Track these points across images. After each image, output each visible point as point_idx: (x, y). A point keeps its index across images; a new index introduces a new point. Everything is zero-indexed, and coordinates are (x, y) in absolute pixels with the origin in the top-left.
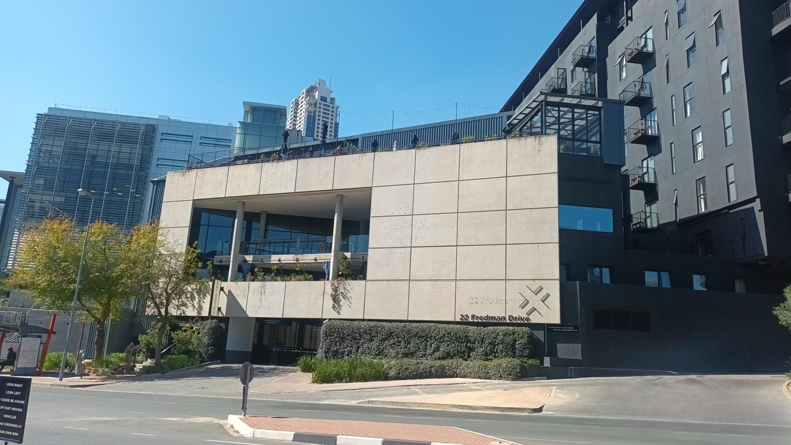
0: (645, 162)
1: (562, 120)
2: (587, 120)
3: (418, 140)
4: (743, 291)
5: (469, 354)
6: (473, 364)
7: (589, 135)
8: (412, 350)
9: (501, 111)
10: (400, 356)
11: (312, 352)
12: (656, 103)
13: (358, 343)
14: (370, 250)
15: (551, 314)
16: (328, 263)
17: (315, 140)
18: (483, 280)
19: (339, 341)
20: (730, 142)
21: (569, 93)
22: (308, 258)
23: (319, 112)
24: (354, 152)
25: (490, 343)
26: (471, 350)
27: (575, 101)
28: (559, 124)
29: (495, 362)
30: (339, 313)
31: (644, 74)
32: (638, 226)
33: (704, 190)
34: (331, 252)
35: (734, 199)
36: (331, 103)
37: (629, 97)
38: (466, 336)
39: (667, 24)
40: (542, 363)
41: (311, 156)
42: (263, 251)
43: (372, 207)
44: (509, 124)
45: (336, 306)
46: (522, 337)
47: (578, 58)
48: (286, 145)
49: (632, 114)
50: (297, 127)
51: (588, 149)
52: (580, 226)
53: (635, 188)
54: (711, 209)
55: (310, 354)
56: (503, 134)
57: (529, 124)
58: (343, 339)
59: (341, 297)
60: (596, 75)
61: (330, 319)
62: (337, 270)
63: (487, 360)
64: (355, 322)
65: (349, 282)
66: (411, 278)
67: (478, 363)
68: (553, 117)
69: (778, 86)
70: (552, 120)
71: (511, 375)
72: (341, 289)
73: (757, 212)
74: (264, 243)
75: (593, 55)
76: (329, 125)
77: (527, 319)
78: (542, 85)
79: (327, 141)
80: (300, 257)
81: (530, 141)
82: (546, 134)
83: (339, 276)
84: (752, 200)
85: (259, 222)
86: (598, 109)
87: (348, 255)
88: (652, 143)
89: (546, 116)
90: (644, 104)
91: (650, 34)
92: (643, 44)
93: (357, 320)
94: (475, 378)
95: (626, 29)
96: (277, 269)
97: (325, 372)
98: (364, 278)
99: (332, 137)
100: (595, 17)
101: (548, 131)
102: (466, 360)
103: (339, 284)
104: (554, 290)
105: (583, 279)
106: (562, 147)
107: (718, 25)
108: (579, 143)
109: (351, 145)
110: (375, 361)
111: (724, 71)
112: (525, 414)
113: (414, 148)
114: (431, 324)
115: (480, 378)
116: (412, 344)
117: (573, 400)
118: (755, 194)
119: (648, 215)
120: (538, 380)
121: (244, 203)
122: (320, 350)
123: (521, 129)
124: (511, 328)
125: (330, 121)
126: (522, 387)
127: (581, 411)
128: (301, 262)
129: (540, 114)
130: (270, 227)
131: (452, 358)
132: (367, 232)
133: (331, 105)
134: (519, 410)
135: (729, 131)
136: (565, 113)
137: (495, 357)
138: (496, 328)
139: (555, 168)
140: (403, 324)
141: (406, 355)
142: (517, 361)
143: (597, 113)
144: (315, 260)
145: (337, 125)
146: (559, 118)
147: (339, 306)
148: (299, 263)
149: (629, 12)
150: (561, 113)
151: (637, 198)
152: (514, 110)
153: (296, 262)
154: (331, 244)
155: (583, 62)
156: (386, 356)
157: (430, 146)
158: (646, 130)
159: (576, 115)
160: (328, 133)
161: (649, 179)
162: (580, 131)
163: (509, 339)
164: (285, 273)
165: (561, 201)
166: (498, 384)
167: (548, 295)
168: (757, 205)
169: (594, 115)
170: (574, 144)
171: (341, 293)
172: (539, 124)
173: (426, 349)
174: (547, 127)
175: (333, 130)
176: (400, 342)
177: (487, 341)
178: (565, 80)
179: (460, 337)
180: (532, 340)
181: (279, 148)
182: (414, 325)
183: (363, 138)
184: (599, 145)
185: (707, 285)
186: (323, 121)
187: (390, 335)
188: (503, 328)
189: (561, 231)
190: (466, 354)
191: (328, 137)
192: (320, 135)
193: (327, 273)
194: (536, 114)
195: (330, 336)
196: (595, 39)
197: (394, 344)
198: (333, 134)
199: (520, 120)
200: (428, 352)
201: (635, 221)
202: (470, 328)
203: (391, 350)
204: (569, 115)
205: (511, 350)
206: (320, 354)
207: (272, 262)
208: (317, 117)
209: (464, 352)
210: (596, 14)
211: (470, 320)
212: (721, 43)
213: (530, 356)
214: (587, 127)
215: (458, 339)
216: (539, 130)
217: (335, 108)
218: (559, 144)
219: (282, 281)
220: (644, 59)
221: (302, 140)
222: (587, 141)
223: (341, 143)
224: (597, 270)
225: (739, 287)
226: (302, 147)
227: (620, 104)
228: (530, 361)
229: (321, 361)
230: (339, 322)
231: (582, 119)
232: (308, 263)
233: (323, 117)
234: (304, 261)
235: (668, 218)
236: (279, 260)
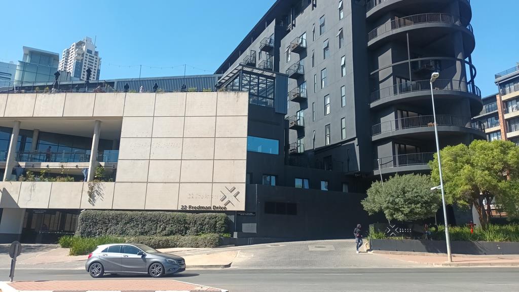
0: (298, 113)
1: (252, 83)
2: (267, 85)
3: (158, 87)
4: (347, 191)
5: (186, 231)
6: (188, 238)
7: (268, 94)
8: (147, 230)
9: (215, 74)
10: (138, 234)
11: (71, 233)
12: (306, 78)
13: (107, 226)
14: (119, 161)
15: (239, 205)
16: (87, 170)
17: (81, 80)
18: (197, 183)
19: (92, 225)
20: (344, 105)
21: (257, 67)
22: (71, 165)
23: (86, 60)
24: (111, 91)
25: (200, 224)
26: (187, 229)
27: (260, 72)
28: (250, 85)
29: (203, 236)
30: (93, 205)
31: (300, 60)
32: (293, 151)
33: (329, 132)
34: (89, 161)
35: (344, 138)
36: (95, 55)
37: (291, 73)
38: (185, 220)
39: (314, 31)
40: (232, 236)
41: (77, 92)
42: (35, 159)
43: (122, 130)
44: (219, 83)
45: (92, 200)
46: (221, 220)
47: (263, 46)
48: (57, 82)
49: (292, 83)
50: (67, 69)
51: (266, 103)
52: (260, 150)
53: (292, 128)
54: (332, 143)
55: (69, 235)
56: (215, 88)
57: (231, 84)
58: (96, 223)
59: (96, 194)
60: (273, 57)
61: (86, 210)
62: (93, 174)
63: (197, 235)
64: (106, 212)
65: (103, 183)
66: (149, 181)
67: (191, 237)
68: (247, 80)
69: (370, 75)
70: (246, 82)
71: (212, 244)
72: (96, 188)
73: (356, 146)
74: (36, 153)
75: (272, 45)
76: (93, 70)
77: (225, 208)
78: (241, 60)
79: (90, 82)
80: (64, 164)
81: (232, 94)
82: (242, 91)
83: (95, 178)
84: (354, 139)
85: (32, 137)
86: (273, 78)
87: (103, 164)
88: (302, 102)
89: (242, 80)
90: (299, 77)
91: (304, 37)
92: (300, 42)
93: (107, 210)
94: (189, 247)
95: (292, 31)
96: (45, 173)
97: (81, 247)
98: (114, 181)
99: (95, 79)
100: (274, 22)
101: (243, 89)
102: (183, 236)
103: (94, 184)
104: (242, 189)
105: (260, 182)
106: (251, 100)
107: (341, 36)
108: (261, 98)
109: (109, 86)
110: (119, 238)
111: (343, 63)
112: (220, 269)
113: (155, 92)
114: (161, 212)
115: (192, 247)
116: (147, 225)
117: (249, 259)
118: (355, 136)
119: (299, 145)
120: (229, 246)
121: (20, 122)
122: (77, 232)
123: (227, 86)
124: (214, 214)
125: (94, 68)
126: (219, 252)
127: (255, 265)
128: (65, 168)
129: (238, 78)
130: (41, 142)
131: (174, 235)
132: (118, 148)
133: (95, 57)
134: (216, 266)
135: (344, 98)
136: (254, 79)
137: (203, 233)
138: (204, 214)
139: (246, 113)
140: (141, 212)
141: (142, 234)
142: (217, 235)
143: (273, 81)
144: (77, 166)
145: (99, 71)
146: (250, 81)
147: (94, 200)
148: (64, 169)
149: (294, 21)
150: (252, 79)
151: (293, 134)
152: (223, 73)
153: (61, 168)
154: (90, 156)
155: (266, 48)
156: (127, 234)
157: (166, 92)
158: (300, 94)
159: (260, 81)
160: (92, 76)
161: (300, 123)
162: (262, 91)
163: (212, 221)
164: (52, 175)
165: (248, 135)
166: (204, 250)
167: (238, 193)
168: (356, 142)
169: (271, 82)
170: (258, 99)
171: (96, 190)
172: (238, 84)
173: (157, 229)
174: (243, 87)
175: (96, 74)
176: (138, 225)
177: (198, 223)
178: (255, 58)
179: (180, 221)
180: (227, 221)
181: (51, 84)
182: (149, 213)
183: (118, 82)
184: (273, 101)
185: (328, 187)
186: (88, 67)
187: (131, 220)
188: (209, 214)
189: (248, 152)
190: (183, 232)
191: (92, 79)
192: (85, 77)
193: (85, 176)
194: (236, 78)
195: (86, 221)
196: (274, 35)
197: (134, 226)
198: (95, 77)
199: (227, 81)
200: (158, 231)
201: (291, 148)
202: (188, 214)
203: (131, 231)
204: (256, 81)
205: (213, 228)
206: (77, 234)
207: (41, 167)
208: (84, 64)
209: (183, 230)
210: (275, 20)
211: (188, 209)
212: (342, 47)
213: (225, 232)
214: (267, 89)
215: (179, 221)
216: (238, 88)
217: (98, 59)
218: (249, 98)
219: (49, 181)
220: (301, 51)
221: (70, 79)
222: (266, 98)
223: (101, 84)
224: (268, 178)
225: (345, 189)
226: (70, 85)
227: (286, 76)
228: (225, 235)
229: (77, 240)
230: (93, 211)
231: (264, 84)
232: (71, 169)
233: (88, 64)
234: (67, 168)
235: (309, 147)
236: (48, 166)
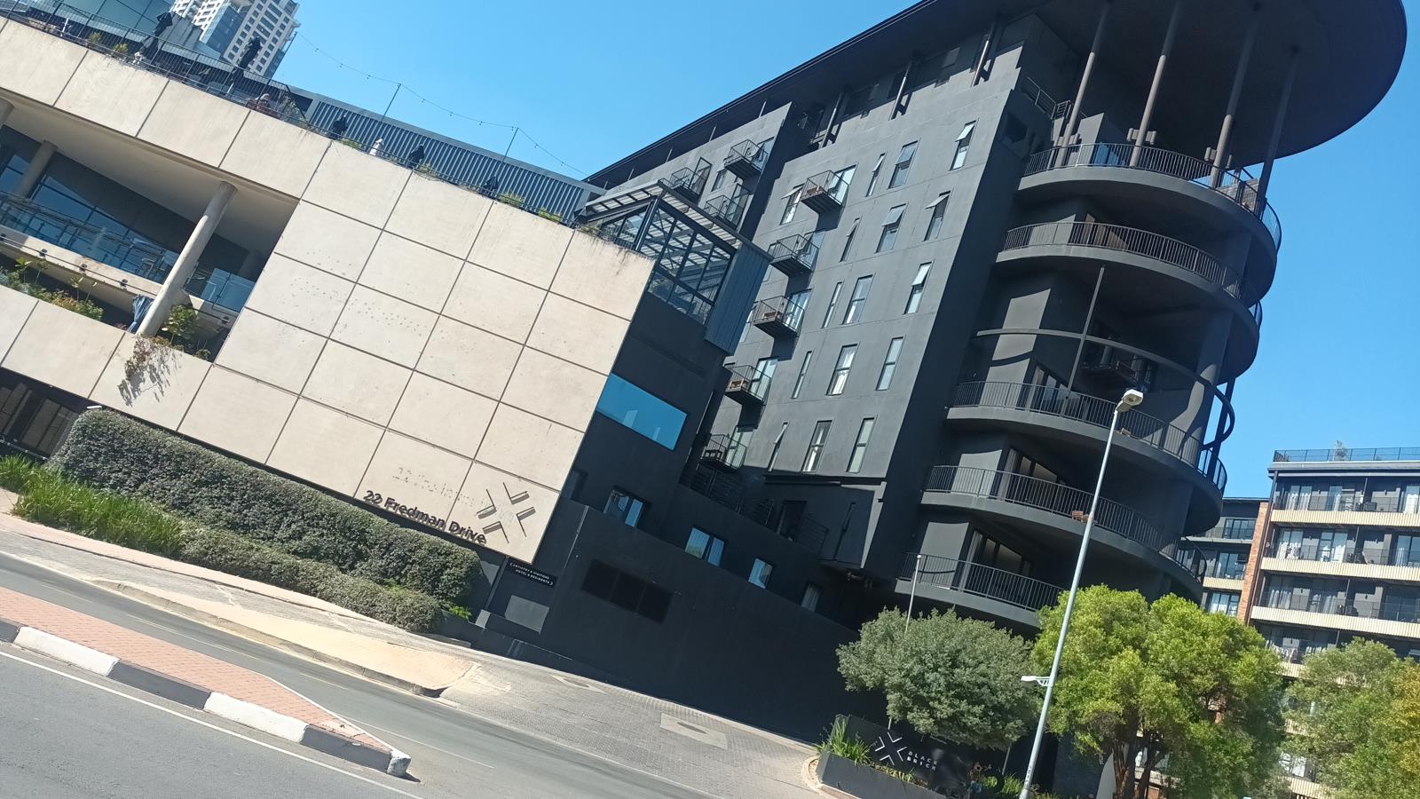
0: (763, 363)
1: (672, 242)
2: (708, 261)
3: (423, 157)
4: (812, 608)
5: (355, 562)
6: (354, 582)
7: (703, 284)
8: (250, 520)
9: (585, 180)
10: (221, 523)
11: (38, 455)
12: (814, 281)
13: (145, 472)
14: (244, 311)
15: (523, 543)
16: (148, 301)
17: (222, 59)
18: (434, 446)
19: (105, 453)
20: (884, 386)
21: (701, 205)
22: (109, 275)
23: (256, 14)
24: (292, 120)
25: (399, 557)
26: (360, 556)
27: (704, 222)
28: (666, 246)
29: (395, 591)
30: (129, 402)
31: (818, 230)
32: (713, 455)
33: (822, 441)
34: (162, 282)
35: (855, 468)
36: (286, 9)
37: (782, 254)
38: (363, 531)
39: (876, 173)
40: (473, 618)
41: (201, 87)
42: (14, 219)
43: (285, 234)
44: (589, 208)
45: (129, 386)
46: (459, 566)
47: (736, 158)
48: (156, 41)
49: (774, 283)
50: (196, 17)
51: (691, 306)
52: (628, 421)
53: (733, 395)
54: (820, 472)
55: (31, 457)
56: (573, 219)
57: (619, 223)
58: (116, 454)
59: (146, 375)
60: (751, 197)
61: (104, 407)
62: (160, 320)
63: (381, 583)
64: (156, 432)
65: (177, 352)
66: (304, 394)
67: (363, 583)
68: (662, 230)
69: (974, 336)
70: (657, 234)
71: (412, 621)
72: (154, 360)
73: (875, 501)
74: (22, 207)
75: (760, 165)
76: (265, 47)
77: (481, 538)
78: (666, 171)
79: (246, 75)
80: (91, 264)
81: (610, 251)
82: (639, 251)
83: (160, 333)
84: (877, 481)
85: (29, 159)
86: (732, 251)
87: (197, 302)
88: (783, 339)
89: (651, 223)
90: (798, 275)
91: (848, 176)
92: (833, 185)
93: (161, 428)
94: (347, 607)
95: (821, 150)
96: (29, 268)
97: (50, 503)
98: (211, 358)
99: (262, 73)
100: (785, 109)
101: (644, 249)
102: (344, 571)
103: (153, 348)
104: (546, 505)
105: (598, 505)
106: (655, 283)
107: (939, 210)
108: (683, 290)
109: (293, 104)
110: (166, 516)
111: (918, 281)
112: (409, 693)
113: (410, 167)
114: (306, 488)
115: (356, 609)
116: (255, 510)
117: (497, 694)
118: (883, 475)
119: (734, 444)
120: (455, 643)
121: (11, 107)
122: (56, 458)
123: (604, 225)
124: (447, 543)
125: (269, 41)
126: (423, 647)
127: (503, 715)
128: (89, 274)
129: (643, 215)
130: (49, 180)
131: (319, 560)
132: (254, 277)
133: (285, 14)
134: (401, 683)
135: (889, 369)
136: (682, 233)
137: (399, 583)
138: (421, 534)
139: (629, 311)
140: (251, 469)
141: (233, 526)
142: (432, 601)
143: (728, 256)
144: (123, 283)
145: (280, 55)
146: (669, 236)
147: (136, 389)
148: (85, 275)
149: (835, 128)
150: (676, 230)
151: (729, 411)
152: (608, 188)
153: (78, 270)
154: (170, 268)
155: (740, 168)
156: (193, 514)
157: (440, 178)
158: (784, 316)
159: (696, 244)
160: (257, 61)
161: (758, 391)
162: (692, 272)
163: (435, 561)
164: (44, 282)
165: (614, 371)
166: (384, 630)
167: (532, 511)
168: (879, 491)
169: (722, 257)
170: (674, 288)
171: (151, 366)
172: (635, 231)
173: (278, 528)
174: (646, 242)
175: (269, 60)
176: (232, 499)
177: (397, 551)
178: (704, 180)
179: (349, 528)
180: (474, 574)
181: (138, 39)
182: (273, 477)
183: (321, 105)
184: (710, 307)
185: (769, 581)
186: (255, 33)
187: (217, 479)
188: (433, 538)
189: (597, 416)
190: (348, 562)
191: (253, 68)
192: (238, 57)
193: (136, 318)
194: (637, 213)
195: (91, 438)
196: (773, 142)
197: (219, 498)
198: (265, 67)
199: (610, 210)
200: (279, 534)
201: (711, 446)
202: (377, 519)
203: (207, 508)
204: (686, 240)
205: (431, 581)
206: (54, 464)
207: (24, 250)
208: (246, 22)
209: (346, 557)
210: (790, 104)
211: (382, 505)
212: (932, 238)
213: (458, 601)
214: (705, 271)
215: (346, 529)
216: (632, 240)
217: (290, 23)
218: (652, 277)
219: (32, 294)
220: (826, 209)
221: (195, 47)
222: (696, 293)
223: (273, 92)
224: (625, 500)
225: (810, 599)
226: (189, 61)
227: (765, 258)
228: (455, 610)
229: (49, 479)
230: (121, 418)
231: (703, 255)
232: (104, 283)
233: (259, 27)
234: (95, 277)
235: (758, 461)
236: (43, 253)
